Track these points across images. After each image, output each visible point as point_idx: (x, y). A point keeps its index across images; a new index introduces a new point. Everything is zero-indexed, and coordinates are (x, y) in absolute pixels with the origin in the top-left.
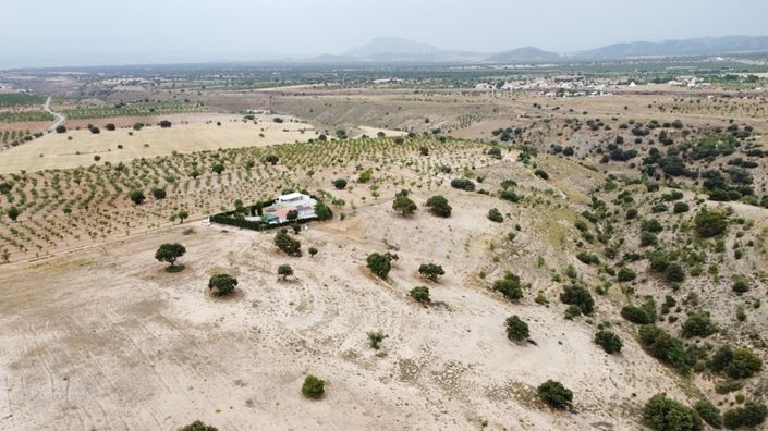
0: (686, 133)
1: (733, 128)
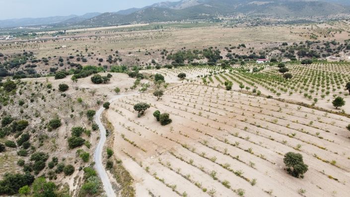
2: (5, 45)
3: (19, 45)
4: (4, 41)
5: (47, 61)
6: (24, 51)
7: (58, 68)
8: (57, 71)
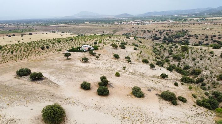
0: (172, 32)
1: (183, 31)
2: (171, 25)
3: (178, 25)
4: (169, 23)
5: (198, 37)
6: (183, 29)
7: (204, 42)
8: (203, 44)
